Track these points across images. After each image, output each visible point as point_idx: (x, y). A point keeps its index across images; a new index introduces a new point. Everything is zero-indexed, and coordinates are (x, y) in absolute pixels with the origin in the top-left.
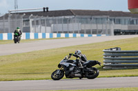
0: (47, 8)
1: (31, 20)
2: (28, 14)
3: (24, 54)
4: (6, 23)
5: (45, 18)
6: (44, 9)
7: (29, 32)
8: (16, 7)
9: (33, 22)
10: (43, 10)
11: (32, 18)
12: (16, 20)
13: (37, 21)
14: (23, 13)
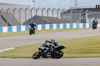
0: (99, 6)
1: (87, 14)
2: (85, 10)
3: (81, 39)
4: (69, 16)
5: (97, 13)
6: (97, 6)
7: (86, 23)
8: (76, 4)
9: (88, 15)
10: (95, 7)
11: (88, 12)
12: (76, 14)
13: (91, 15)
14: (81, 9)
